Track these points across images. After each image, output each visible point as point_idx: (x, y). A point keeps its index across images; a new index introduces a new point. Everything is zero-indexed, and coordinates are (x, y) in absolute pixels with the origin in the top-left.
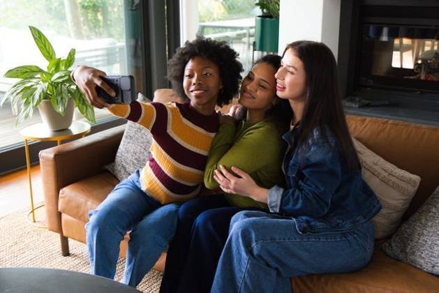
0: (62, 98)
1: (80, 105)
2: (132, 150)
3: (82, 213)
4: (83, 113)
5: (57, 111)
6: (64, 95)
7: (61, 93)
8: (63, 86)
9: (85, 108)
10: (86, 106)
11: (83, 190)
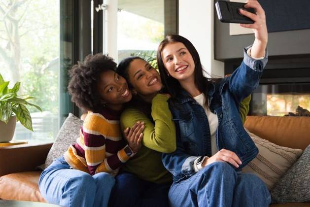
0: (7, 111)
1: (21, 118)
2: (61, 149)
3: (15, 194)
4: (23, 124)
5: (2, 120)
6: (9, 109)
7: (7, 108)
8: (8, 104)
9: (25, 120)
10: (26, 119)
11: (18, 177)
